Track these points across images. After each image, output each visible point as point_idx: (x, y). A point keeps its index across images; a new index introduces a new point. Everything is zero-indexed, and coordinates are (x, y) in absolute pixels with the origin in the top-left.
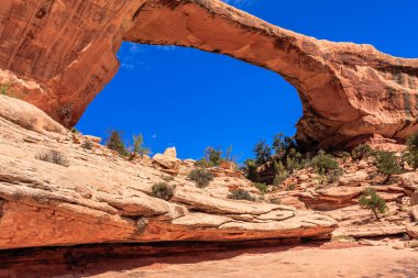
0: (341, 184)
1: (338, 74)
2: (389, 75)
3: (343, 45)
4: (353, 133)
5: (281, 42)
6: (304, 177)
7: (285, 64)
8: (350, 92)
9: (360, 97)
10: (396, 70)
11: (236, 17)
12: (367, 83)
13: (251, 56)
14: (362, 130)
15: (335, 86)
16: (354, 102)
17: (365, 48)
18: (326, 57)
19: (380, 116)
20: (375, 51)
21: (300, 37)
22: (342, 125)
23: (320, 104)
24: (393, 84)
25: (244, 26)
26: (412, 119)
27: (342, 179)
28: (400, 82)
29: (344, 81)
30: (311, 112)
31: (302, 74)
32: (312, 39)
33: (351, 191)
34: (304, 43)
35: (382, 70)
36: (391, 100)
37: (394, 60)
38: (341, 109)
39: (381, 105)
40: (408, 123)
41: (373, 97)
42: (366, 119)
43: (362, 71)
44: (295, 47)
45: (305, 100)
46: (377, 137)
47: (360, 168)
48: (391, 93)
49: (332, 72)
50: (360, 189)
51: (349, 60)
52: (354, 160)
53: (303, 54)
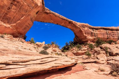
0: (82, 50)
1: (81, 29)
2: (91, 29)
3: (82, 24)
4: (84, 40)
5: (70, 22)
6: (74, 49)
7: (71, 27)
8: (84, 32)
10: (93, 29)
11: (61, 17)
12: (87, 31)
13: (64, 25)
14: (86, 40)
15: (81, 31)
16: (85, 35)
17: (86, 24)
18: (79, 26)
19: (89, 37)
20: (89, 25)
21: (74, 21)
22: (82, 39)
23: (78, 35)
24: (92, 31)
25: (62, 19)
28: (93, 31)
29: (83, 30)
31: (74, 29)
32: (76, 22)
33: (84, 52)
34: (75, 23)
36: (92, 34)
37: (92, 27)
38: (82, 36)
39: (90, 35)
40: (95, 39)
41: (88, 34)
42: (87, 38)
43: (86, 29)
44: (73, 23)
45: (75, 34)
46: (89, 41)
49: (80, 29)
51: (84, 26)
52: (85, 46)
53: (74, 25)
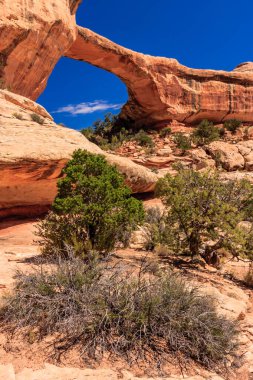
0: (158, 155)
1: (155, 79)
2: (184, 80)
3: (159, 59)
4: (160, 118)
5: (124, 58)
6: (132, 147)
7: (123, 71)
8: (161, 92)
9: (166, 96)
10: (189, 77)
11: (100, 42)
12: (172, 86)
13: (103, 65)
14: (166, 117)
15: (153, 87)
16: (163, 99)
17: (172, 61)
18: (149, 68)
19: (178, 109)
20: (178, 64)
21: (134, 53)
22: (153, 113)
23: (141, 98)
24: (186, 87)
25: (104, 48)
26: (195, 111)
27: (159, 152)
28: (190, 86)
29: (158, 84)
30: (134, 102)
31: (133, 78)
32: (141, 55)
34: (137, 59)
35: (180, 77)
36: (185, 99)
37: (188, 70)
38: (154, 102)
39: (178, 101)
40: (193, 113)
41: (174, 96)
42: (169, 110)
43: (169, 77)
44: (132, 62)
45: (131, 94)
46: (175, 122)
47: (166, 143)
48: (185, 93)
49: (151, 78)
50: (169, 158)
51: (161, 69)
52: (161, 137)
53: (136, 66)
